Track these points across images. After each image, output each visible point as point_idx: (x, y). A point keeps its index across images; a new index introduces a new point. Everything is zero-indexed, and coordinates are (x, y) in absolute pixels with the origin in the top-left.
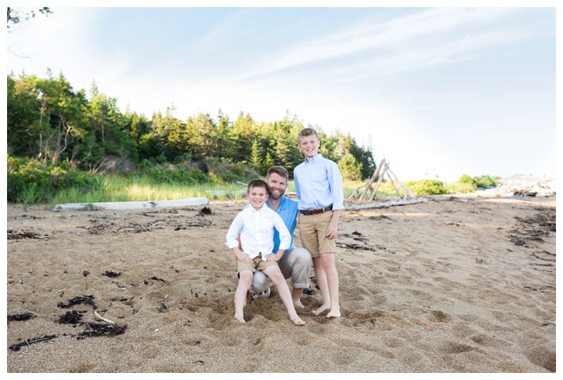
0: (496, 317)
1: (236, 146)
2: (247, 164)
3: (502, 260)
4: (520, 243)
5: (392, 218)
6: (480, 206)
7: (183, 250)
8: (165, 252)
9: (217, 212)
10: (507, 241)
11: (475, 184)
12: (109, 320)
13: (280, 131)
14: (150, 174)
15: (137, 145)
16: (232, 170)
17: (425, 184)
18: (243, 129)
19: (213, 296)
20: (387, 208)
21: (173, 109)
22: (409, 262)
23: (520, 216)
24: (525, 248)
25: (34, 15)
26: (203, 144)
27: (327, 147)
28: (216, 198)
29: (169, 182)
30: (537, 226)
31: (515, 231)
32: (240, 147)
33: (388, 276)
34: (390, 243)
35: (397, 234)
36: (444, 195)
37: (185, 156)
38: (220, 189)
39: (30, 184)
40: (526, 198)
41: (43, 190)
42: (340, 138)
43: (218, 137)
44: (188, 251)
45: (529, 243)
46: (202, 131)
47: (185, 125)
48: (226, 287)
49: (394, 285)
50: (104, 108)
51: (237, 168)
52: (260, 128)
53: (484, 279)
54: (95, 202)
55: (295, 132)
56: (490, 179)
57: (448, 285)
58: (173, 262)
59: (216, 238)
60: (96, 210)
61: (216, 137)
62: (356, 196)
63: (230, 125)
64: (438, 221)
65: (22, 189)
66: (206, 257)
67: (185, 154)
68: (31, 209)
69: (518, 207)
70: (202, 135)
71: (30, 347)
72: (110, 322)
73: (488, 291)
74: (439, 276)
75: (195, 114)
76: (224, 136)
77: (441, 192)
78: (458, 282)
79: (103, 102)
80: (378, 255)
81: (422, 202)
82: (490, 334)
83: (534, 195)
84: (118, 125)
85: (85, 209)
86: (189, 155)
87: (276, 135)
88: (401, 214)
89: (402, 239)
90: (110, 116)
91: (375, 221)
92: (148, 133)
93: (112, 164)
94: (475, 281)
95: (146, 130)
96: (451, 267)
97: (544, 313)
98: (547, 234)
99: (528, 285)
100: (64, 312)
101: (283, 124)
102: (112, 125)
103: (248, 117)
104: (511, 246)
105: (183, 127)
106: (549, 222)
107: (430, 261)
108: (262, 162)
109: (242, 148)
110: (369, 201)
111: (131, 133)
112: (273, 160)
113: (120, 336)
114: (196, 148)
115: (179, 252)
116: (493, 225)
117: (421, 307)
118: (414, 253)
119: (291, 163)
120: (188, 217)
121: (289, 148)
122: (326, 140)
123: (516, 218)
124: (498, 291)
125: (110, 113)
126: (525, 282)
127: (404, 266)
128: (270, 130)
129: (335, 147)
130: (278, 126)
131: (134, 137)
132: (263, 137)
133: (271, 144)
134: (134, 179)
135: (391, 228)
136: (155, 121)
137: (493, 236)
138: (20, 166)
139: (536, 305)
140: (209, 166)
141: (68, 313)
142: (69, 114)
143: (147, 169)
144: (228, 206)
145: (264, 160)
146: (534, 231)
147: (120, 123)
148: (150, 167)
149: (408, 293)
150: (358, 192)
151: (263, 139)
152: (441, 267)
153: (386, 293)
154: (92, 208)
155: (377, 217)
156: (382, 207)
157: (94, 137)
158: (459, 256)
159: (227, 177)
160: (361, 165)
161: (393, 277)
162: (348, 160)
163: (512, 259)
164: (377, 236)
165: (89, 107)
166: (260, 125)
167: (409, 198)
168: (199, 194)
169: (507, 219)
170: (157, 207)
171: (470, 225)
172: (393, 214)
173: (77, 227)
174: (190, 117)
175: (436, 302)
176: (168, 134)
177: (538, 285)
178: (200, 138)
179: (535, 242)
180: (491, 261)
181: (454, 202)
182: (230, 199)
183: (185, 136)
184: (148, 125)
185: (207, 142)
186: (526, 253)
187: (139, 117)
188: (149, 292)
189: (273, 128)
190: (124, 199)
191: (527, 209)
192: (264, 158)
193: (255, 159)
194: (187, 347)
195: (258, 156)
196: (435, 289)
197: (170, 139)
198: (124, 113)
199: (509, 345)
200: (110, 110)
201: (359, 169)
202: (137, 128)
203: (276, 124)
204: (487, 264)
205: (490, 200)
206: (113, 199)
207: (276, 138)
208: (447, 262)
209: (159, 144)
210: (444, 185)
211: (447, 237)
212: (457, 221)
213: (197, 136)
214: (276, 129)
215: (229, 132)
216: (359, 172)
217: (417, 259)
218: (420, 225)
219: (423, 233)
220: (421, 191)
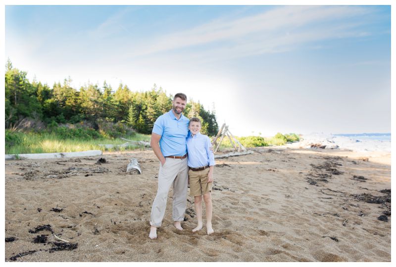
0: (297, 233)
1: (117, 109)
2: (125, 122)
3: (301, 195)
4: (313, 183)
5: (231, 166)
6: (288, 156)
7: (99, 192)
8: (87, 194)
9: (110, 161)
10: (305, 182)
11: (285, 139)
12: (65, 240)
13: (150, 99)
14: (57, 132)
15: (42, 107)
16: (116, 129)
17: (252, 139)
18: (122, 97)
19: (125, 223)
20: (227, 158)
21: (69, 81)
22: (243, 198)
23: (314, 164)
24: (315, 187)
26: (92, 107)
28: (106, 150)
29: (71, 137)
30: (324, 171)
31: (310, 175)
32: (120, 110)
33: (231, 208)
34: (230, 185)
35: (235, 177)
36: (265, 147)
37: (79, 116)
38: (109, 143)
40: (319, 149)
42: (192, 105)
43: (104, 103)
44: (102, 193)
45: (319, 183)
46: (92, 98)
47: (78, 93)
48: (132, 217)
49: (236, 214)
50: (17, 79)
51: (120, 127)
52: (135, 96)
53: (290, 209)
54: (19, 153)
55: (160, 100)
56: (295, 136)
57: (268, 213)
58: (95, 201)
59: (118, 183)
60: (20, 159)
61: (102, 102)
63: (112, 93)
64: (261, 168)
66: (115, 197)
67: (79, 114)
69: (313, 157)
70: (91, 100)
71: (22, 258)
72: (66, 241)
73: (292, 217)
74: (263, 207)
75: (86, 85)
76: (108, 102)
77: (263, 145)
78: (274, 211)
79: (16, 75)
80: (224, 193)
81: (250, 153)
82: (292, 243)
83: (324, 147)
85: (12, 159)
86: (82, 116)
87: (146, 101)
88: (236, 163)
89: (238, 181)
90: (21, 85)
91: (220, 168)
92: (50, 98)
93: (28, 124)
94: (285, 210)
95: (49, 96)
96: (270, 201)
97: (324, 230)
98: (330, 176)
99: (316, 212)
100: (35, 235)
101: (152, 94)
102: (23, 92)
103: (126, 88)
104: (307, 185)
105: (77, 94)
106: (332, 168)
107: (256, 197)
108: (136, 121)
109: (121, 112)
111: (37, 98)
112: (144, 120)
113: (74, 250)
114: (87, 110)
115: (96, 194)
116: (297, 171)
117: (252, 228)
118: (246, 192)
120: (90, 166)
121: (156, 111)
123: (312, 165)
124: (298, 216)
125: (21, 83)
126: (315, 210)
127: (241, 201)
128: (142, 98)
129: (189, 111)
130: (148, 95)
131: (40, 101)
132: (137, 103)
133: (143, 108)
134: (45, 135)
135: (231, 173)
136: (55, 89)
137: (296, 178)
139: (320, 225)
140: (99, 126)
141: (38, 236)
143: (55, 128)
144: (117, 157)
145: (137, 120)
146: (322, 175)
147: (29, 91)
148: (57, 126)
149: (244, 219)
151: (137, 105)
152: (263, 201)
153: (231, 219)
154: (17, 158)
155: (220, 165)
156: (224, 157)
158: (275, 193)
159: (113, 133)
160: (207, 124)
161: (235, 208)
163: (307, 194)
164: (222, 179)
166: (135, 94)
167: (242, 151)
168: (94, 147)
169: (305, 165)
170: (64, 157)
171: (282, 171)
172: (231, 163)
173: (13, 174)
174: (82, 87)
175: (261, 225)
176: (66, 100)
177: (322, 212)
178: (90, 103)
179: (323, 183)
180: (295, 196)
181: (272, 153)
182: (116, 150)
183: (79, 101)
184: (50, 93)
185: (96, 106)
186: (316, 190)
187: (43, 86)
188: (85, 222)
189: (144, 97)
190: (40, 151)
191: (319, 158)
192: (138, 119)
193: (131, 119)
194: (119, 256)
195: (133, 117)
196: (260, 216)
197: (67, 103)
198: (31, 82)
199: (303, 249)
200: (21, 81)
201: (205, 127)
202: (42, 94)
203: (146, 94)
204: (292, 198)
205: (295, 152)
206: (32, 151)
207: (146, 104)
208: (268, 197)
209: (59, 106)
210: (265, 139)
211: (267, 179)
212: (273, 168)
213: (88, 102)
214: (146, 97)
215: (112, 99)
216: (206, 129)
217: (249, 196)
218: (250, 171)
219: (251, 177)
220: (249, 144)
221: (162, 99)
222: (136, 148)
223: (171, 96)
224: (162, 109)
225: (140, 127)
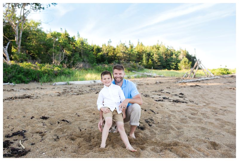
1: (136, 56)
2: (141, 63)
5: (200, 86)
8: (79, 105)
12: (24, 146)
13: (155, 49)
14: (96, 69)
15: (96, 57)
16: (132, 66)
17: (220, 70)
18: (139, 49)
20: (200, 81)
21: (110, 42)
22: (204, 109)
25: (50, 6)
26: (122, 56)
27: (175, 55)
32: (138, 57)
33: (189, 118)
34: (197, 99)
35: (202, 94)
36: (229, 75)
37: (115, 61)
39: (45, 74)
41: (51, 77)
42: (181, 51)
43: (129, 53)
46: (122, 50)
47: (115, 48)
49: (192, 124)
50: (82, 43)
51: (134, 65)
52: (146, 48)
54: (70, 81)
57: (223, 124)
60: (70, 85)
61: (128, 53)
62: (187, 76)
63: (134, 48)
64: (224, 87)
65: (42, 76)
67: (115, 60)
68: (44, 85)
70: (122, 52)
74: (219, 118)
75: (119, 44)
76: (131, 52)
77: (228, 73)
78: (229, 121)
79: (82, 41)
80: (188, 105)
81: (217, 78)
84: (88, 50)
85: (66, 84)
86: (117, 61)
87: (153, 51)
88: (206, 84)
89: (204, 96)
90: (85, 46)
91: (192, 88)
92: (100, 52)
93: (81, 65)
96: (227, 112)
101: (156, 46)
102: (85, 50)
103: (141, 44)
107: (215, 109)
108: (147, 62)
109: (139, 57)
110: (192, 78)
111: (94, 53)
112: (152, 62)
114: (120, 58)
117: (203, 138)
118: (208, 104)
119: (160, 63)
121: (159, 56)
122: (175, 52)
128: (150, 49)
129: (179, 55)
130: (154, 47)
131: (95, 54)
132: (147, 52)
133: (151, 55)
134: (89, 71)
135: (200, 91)
136: (103, 47)
138: (42, 67)
142: (64, 45)
145: (148, 62)
147: (89, 49)
148: (96, 66)
149: (198, 129)
150: (187, 74)
151: (148, 53)
152: (221, 112)
153: (185, 129)
154: (68, 84)
155: (194, 86)
156: (197, 81)
157: (78, 55)
159: (130, 69)
160: (191, 62)
161: (192, 119)
162: (185, 60)
164: (191, 95)
165: (76, 43)
166: (147, 47)
167: (211, 76)
170: (96, 83)
172: (202, 84)
173: (56, 93)
174: (117, 45)
175: (213, 135)
176: (108, 53)
178: (121, 53)
181: (233, 78)
183: (115, 53)
184: (100, 49)
185: (124, 55)
187: (97, 46)
189: (152, 48)
190: (83, 80)
192: (148, 61)
193: (144, 61)
195: (146, 60)
196: (215, 126)
197: (109, 54)
198: (91, 45)
200: (84, 44)
201: (190, 64)
202: (96, 51)
206: (78, 80)
207: (153, 52)
208: (226, 109)
209: (105, 56)
210: (229, 70)
211: (228, 95)
212: (234, 87)
213: (120, 53)
214: (153, 48)
215: (133, 50)
216: (190, 66)
217: (209, 107)
218: (215, 89)
219: (215, 93)
220: (218, 73)
221: (162, 49)
222: (142, 77)
223: (168, 47)
224: (162, 55)
225: (150, 66)
